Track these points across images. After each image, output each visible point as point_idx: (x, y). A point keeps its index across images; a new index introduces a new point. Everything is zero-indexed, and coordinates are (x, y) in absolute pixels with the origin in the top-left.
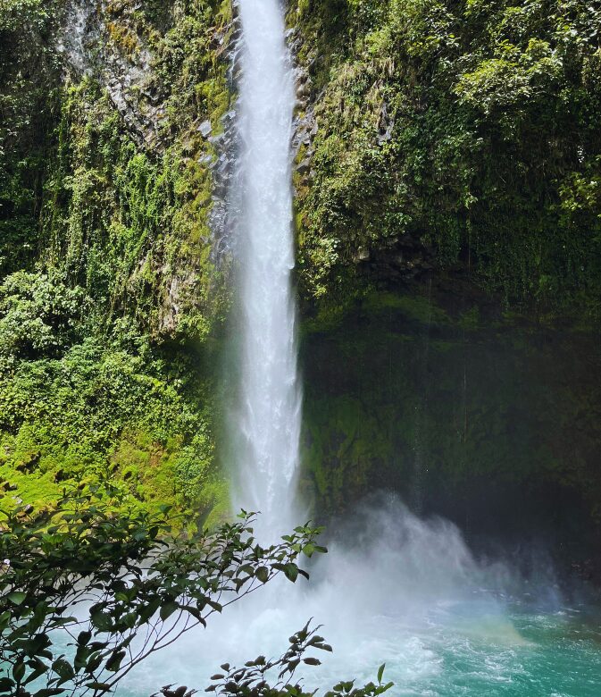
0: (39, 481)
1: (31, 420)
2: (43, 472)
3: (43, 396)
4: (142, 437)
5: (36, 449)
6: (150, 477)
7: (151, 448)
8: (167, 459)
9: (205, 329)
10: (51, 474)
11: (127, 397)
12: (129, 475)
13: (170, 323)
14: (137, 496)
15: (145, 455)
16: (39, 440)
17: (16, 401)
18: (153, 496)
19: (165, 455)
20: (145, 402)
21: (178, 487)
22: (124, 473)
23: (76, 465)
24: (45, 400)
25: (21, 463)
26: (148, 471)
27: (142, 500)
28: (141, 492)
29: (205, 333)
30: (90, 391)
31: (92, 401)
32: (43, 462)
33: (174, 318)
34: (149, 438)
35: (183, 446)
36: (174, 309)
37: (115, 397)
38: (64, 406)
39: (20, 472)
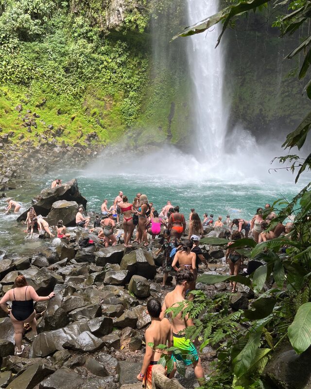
0: (49, 114)
1: (37, 79)
2: (50, 109)
3: (41, 65)
4: (100, 92)
5: (44, 96)
6: (106, 115)
7: (106, 99)
8: (115, 105)
9: (142, 24)
10: (55, 110)
11: (88, 68)
12: (95, 113)
13: (116, 21)
14: (101, 125)
15: (102, 103)
16: (44, 91)
17: (25, 67)
18: (110, 126)
19: (114, 103)
20: (100, 72)
21: (123, 121)
22: (92, 112)
23: (67, 106)
24: (42, 68)
25: (38, 103)
26: (105, 112)
27: (104, 128)
28: (103, 123)
29: (143, 27)
30: (66, 63)
31: (67, 70)
32: (49, 104)
33: (118, 17)
34: (104, 93)
35: (123, 98)
36: (118, 11)
37: (81, 68)
38: (53, 72)
39: (38, 108)
